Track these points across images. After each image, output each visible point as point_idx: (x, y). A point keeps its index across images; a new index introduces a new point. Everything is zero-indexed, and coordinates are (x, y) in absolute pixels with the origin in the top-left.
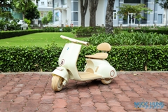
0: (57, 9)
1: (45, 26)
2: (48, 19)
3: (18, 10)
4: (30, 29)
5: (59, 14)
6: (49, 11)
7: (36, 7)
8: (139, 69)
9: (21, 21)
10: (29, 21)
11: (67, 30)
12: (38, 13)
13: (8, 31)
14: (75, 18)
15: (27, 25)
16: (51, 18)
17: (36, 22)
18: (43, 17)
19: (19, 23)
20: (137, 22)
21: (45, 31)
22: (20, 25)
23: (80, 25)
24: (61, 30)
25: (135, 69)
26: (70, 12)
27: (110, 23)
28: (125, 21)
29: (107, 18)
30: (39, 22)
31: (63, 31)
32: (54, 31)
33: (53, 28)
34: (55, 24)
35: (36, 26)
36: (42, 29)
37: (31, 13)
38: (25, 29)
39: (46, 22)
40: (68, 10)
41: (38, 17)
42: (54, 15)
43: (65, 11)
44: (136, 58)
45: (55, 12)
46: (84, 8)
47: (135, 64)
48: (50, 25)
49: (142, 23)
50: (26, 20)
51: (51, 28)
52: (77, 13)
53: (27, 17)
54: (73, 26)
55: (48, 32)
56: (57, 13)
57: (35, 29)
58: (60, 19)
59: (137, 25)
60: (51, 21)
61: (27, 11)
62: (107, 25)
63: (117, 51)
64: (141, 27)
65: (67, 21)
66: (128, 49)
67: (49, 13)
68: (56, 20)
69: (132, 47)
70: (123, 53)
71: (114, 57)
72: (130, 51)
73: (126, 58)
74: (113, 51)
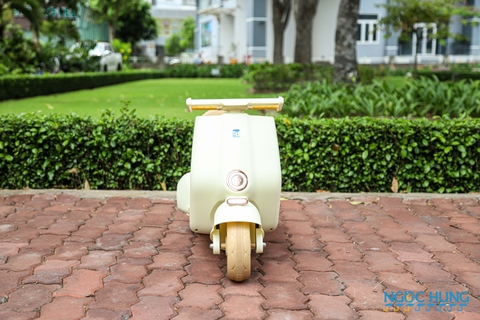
0: (206, 13)
1: (175, 61)
2: (182, 42)
3: (95, 14)
4: (126, 70)
5: (214, 25)
6: (186, 18)
7: (145, 8)
8: (372, 186)
9: (101, 45)
10: (127, 47)
11: (233, 71)
12: (152, 22)
13: (61, 75)
14: (258, 39)
15: (118, 57)
16: (192, 39)
17: (149, 47)
18: (169, 36)
19: (93, 53)
20: (441, 50)
21: (171, 76)
22: (97, 58)
23: (270, 58)
24: (215, 72)
25: (361, 187)
26: (244, 21)
27: (347, 53)
28: (404, 47)
29: (339, 38)
30: (159, 50)
31: (223, 75)
32: (195, 76)
33: (195, 66)
35: (147, 62)
36: (161, 70)
37: (134, 27)
38: (112, 69)
39: (175, 49)
40: (238, 15)
41: (151, 34)
42: (199, 30)
43: (230, 17)
44: (364, 155)
45: (203, 20)
46: (281, 10)
47: (360, 172)
48: (187, 58)
49: (457, 52)
50: (117, 42)
51: (187, 66)
52: (263, 24)
53: (122, 35)
54: (252, 61)
55: (180, 76)
56: (206, 25)
57: (143, 70)
58: (214, 41)
59: (440, 58)
60: (191, 46)
61: (121, 19)
62: (339, 59)
63: (310, 132)
64: (453, 64)
65: (234, 47)
66: (341, 128)
67: (186, 24)
68: (205, 45)
69: (355, 123)
70: (324, 140)
71: (299, 152)
72: (345, 134)
73: (335, 154)
74: (296, 133)
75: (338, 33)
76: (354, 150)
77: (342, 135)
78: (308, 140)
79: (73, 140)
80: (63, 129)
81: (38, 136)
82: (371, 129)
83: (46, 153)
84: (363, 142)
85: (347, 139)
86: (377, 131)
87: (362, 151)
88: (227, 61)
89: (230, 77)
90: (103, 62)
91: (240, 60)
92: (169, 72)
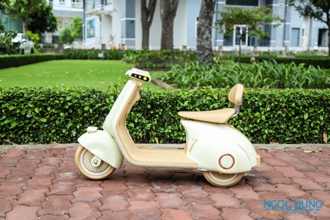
0: (91, 14)
1: (66, 47)
2: (73, 34)
3: (12, 12)
4: (37, 53)
5: (97, 23)
6: (75, 17)
7: (49, 9)
9: (20, 35)
10: (36, 36)
11: (115, 55)
12: (54, 19)
14: (130, 33)
15: (31, 44)
16: (80, 31)
17: (48, 38)
18: (63, 29)
19: (15, 40)
20: (251, 43)
21: (69, 58)
22: (17, 44)
23: (138, 47)
24: (101, 55)
25: (301, 140)
26: (119, 20)
28: (228, 40)
29: (200, 33)
30: (55, 39)
31: (106, 58)
32: (86, 58)
33: (86, 51)
34: (88, 44)
35: (50, 47)
36: (61, 53)
37: (41, 21)
38: (27, 52)
39: (68, 38)
40: (114, 15)
41: (53, 28)
42: (86, 26)
43: (109, 17)
45: (88, 18)
46: (148, 13)
48: (77, 45)
49: (262, 44)
50: (29, 33)
51: (80, 51)
52: (133, 22)
53: (32, 28)
54: (126, 48)
55: (75, 58)
56: (91, 22)
57: (49, 53)
58: (97, 33)
59: (252, 48)
60: (80, 37)
61: (31, 16)
62: (199, 47)
63: (265, 100)
64: (260, 52)
65: (112, 38)
66: (289, 97)
67: (75, 21)
68: (90, 36)
69: (297, 93)
70: (276, 106)
71: (257, 114)
72: (292, 101)
73: (284, 115)
74: (256, 101)
75: (199, 29)
76: (298, 113)
77: (289, 102)
78: (264, 106)
79: (92, 106)
80: (83, 98)
81: (65, 103)
82: (309, 98)
83: (70, 116)
84: (304, 107)
85: (293, 105)
86: (314, 99)
87: (303, 114)
88: (108, 48)
89: (111, 59)
90: (22, 46)
91: (117, 48)
92: (67, 54)
